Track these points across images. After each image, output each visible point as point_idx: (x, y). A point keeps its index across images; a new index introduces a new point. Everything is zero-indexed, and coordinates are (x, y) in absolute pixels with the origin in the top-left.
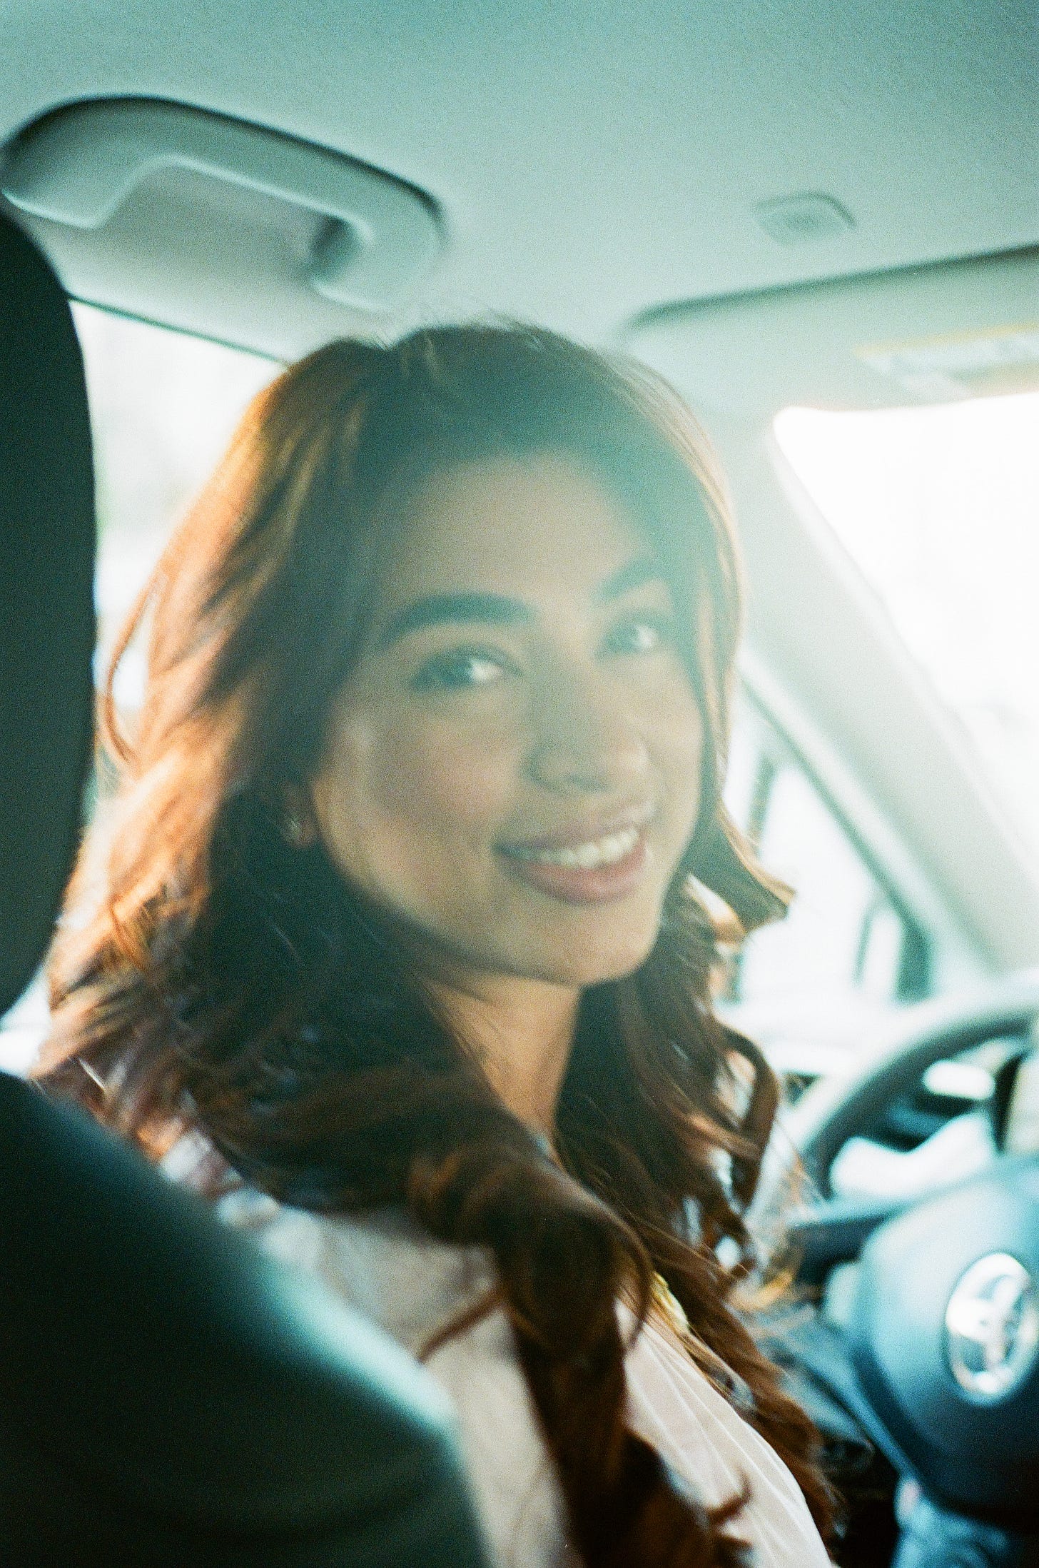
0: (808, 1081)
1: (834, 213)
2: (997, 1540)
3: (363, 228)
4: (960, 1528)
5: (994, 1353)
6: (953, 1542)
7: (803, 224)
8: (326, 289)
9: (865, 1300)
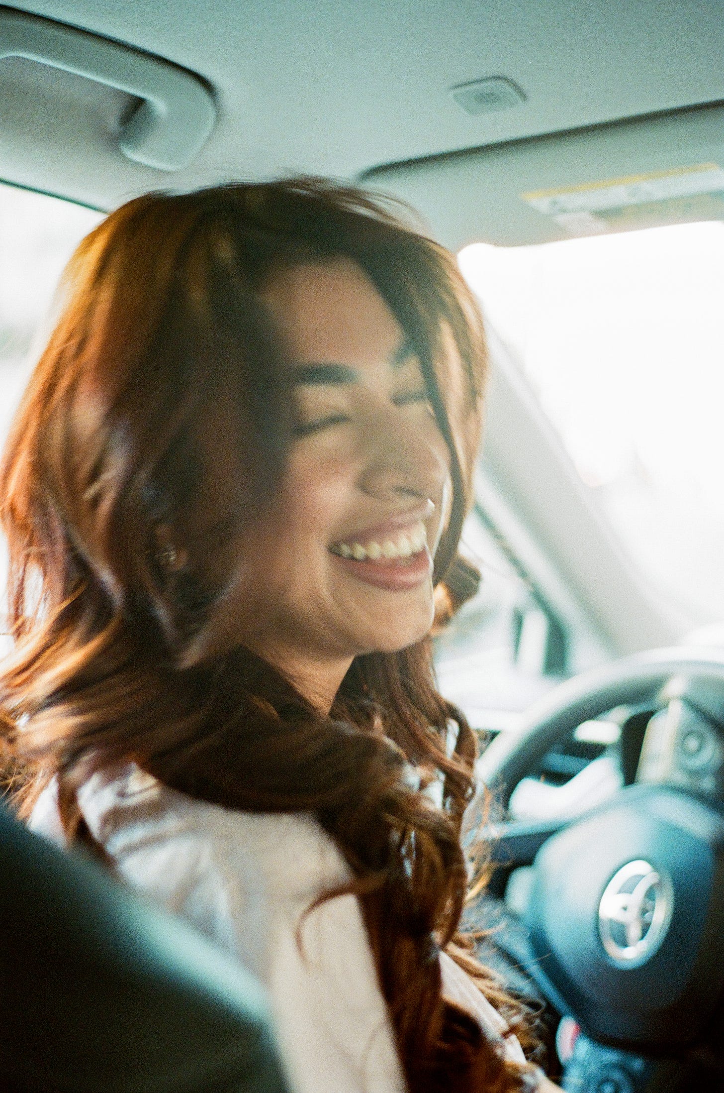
0: (494, 735)
1: (510, 90)
2: (637, 1064)
3: (159, 105)
4: (610, 1056)
5: (634, 931)
6: (606, 1066)
7: (488, 100)
8: (130, 153)
9: (537, 894)
